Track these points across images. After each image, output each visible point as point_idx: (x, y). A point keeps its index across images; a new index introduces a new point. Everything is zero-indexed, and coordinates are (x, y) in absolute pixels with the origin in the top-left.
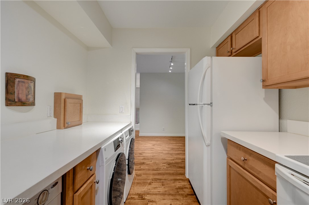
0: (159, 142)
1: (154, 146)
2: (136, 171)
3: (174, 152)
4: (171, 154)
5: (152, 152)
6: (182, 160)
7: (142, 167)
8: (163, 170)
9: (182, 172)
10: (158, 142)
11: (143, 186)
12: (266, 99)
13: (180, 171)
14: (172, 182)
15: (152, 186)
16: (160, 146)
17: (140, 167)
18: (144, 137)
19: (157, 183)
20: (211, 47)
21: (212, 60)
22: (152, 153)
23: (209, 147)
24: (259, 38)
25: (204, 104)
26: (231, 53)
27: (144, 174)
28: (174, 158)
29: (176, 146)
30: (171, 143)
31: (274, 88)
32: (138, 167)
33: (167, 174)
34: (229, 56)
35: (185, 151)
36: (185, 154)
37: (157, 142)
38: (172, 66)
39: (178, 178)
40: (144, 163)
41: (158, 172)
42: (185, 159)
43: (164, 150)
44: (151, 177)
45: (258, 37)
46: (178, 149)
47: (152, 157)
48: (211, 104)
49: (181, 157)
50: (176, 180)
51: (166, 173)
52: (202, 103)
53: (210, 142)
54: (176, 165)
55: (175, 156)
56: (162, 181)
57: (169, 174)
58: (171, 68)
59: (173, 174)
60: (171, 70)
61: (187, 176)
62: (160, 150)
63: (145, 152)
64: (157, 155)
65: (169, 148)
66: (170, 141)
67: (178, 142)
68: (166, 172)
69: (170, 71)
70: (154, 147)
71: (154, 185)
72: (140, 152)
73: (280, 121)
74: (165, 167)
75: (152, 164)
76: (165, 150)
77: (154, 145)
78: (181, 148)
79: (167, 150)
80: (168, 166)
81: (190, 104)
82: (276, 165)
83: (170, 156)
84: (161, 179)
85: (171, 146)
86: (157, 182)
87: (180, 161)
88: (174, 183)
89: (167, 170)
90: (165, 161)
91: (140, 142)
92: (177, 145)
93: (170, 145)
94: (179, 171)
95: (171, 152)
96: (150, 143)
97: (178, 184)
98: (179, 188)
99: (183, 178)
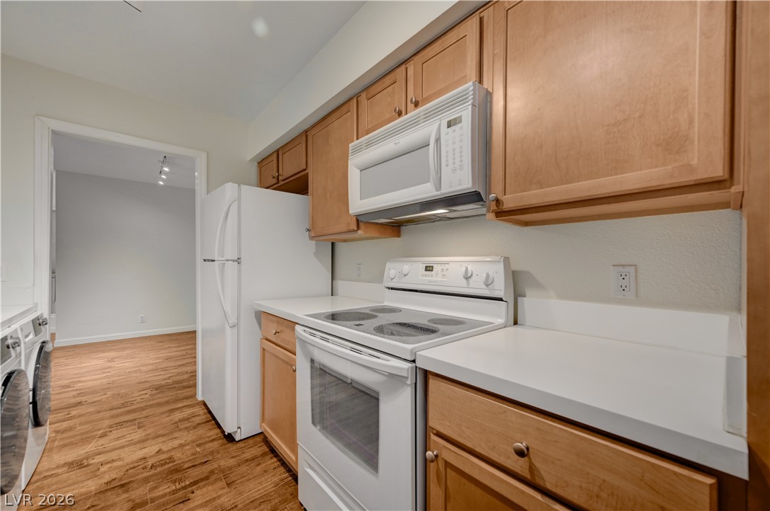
0: (128, 352)
1: (114, 361)
2: (51, 426)
3: (172, 364)
4: (164, 369)
5: (105, 375)
6: (192, 374)
7: (74, 413)
8: (142, 402)
9: (190, 394)
10: (125, 352)
11: (80, 446)
12: (317, 254)
13: (187, 392)
14: (163, 416)
15: (110, 438)
16: (131, 358)
17: (68, 414)
18: (75, 346)
19: (125, 429)
20: (249, 159)
21: (240, 190)
22: (105, 377)
23: (236, 329)
24: (307, 171)
25: (227, 260)
26: (278, 179)
27: (81, 424)
28: (171, 375)
29: (176, 351)
30: (165, 348)
31: (326, 240)
32: (61, 414)
33: (151, 406)
34: (267, 188)
35: (195, 357)
36: (195, 362)
37: (120, 353)
38: (166, 173)
39: (180, 405)
40: (80, 403)
41: (127, 409)
42: (195, 371)
43: (144, 365)
44: (107, 423)
45: (305, 170)
46: (183, 355)
47: (107, 386)
48: (238, 261)
49: (189, 369)
50: (172, 411)
51: (149, 406)
52: (224, 259)
53: (236, 321)
54: (177, 385)
55: (174, 371)
56: (136, 422)
57: (159, 405)
58: (164, 177)
59: (167, 403)
60: (163, 180)
61: (200, 397)
62: (134, 367)
63: (82, 379)
64: (123, 379)
65: (157, 358)
66: (160, 344)
67: (185, 343)
68: (149, 403)
69: (161, 183)
70: (111, 363)
71: (114, 434)
72: (64, 382)
73: (334, 282)
74: (148, 396)
75: (107, 398)
76: (148, 365)
77: (112, 360)
78: (190, 354)
79: (153, 364)
80: (154, 392)
81: (205, 260)
82: (297, 327)
83: (163, 373)
84: (135, 420)
85: (164, 354)
86: (125, 427)
87: (186, 376)
88: (168, 416)
89: (153, 400)
90: (148, 385)
91: (62, 360)
92: (182, 348)
93: (163, 351)
94: (182, 393)
95: (165, 365)
96: (96, 358)
97: (178, 416)
98: (180, 421)
99: (191, 403)
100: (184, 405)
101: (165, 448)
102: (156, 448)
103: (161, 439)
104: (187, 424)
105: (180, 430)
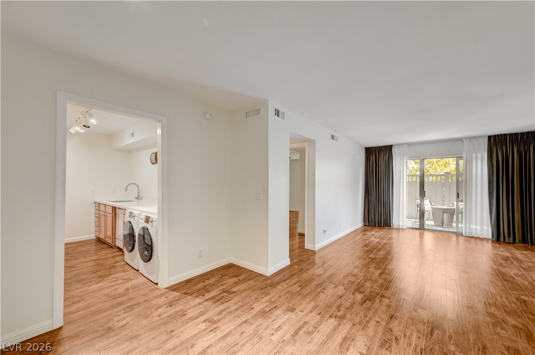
8: (117, 312)
14: (92, 303)
33: (106, 310)
41: (126, 305)
56: (111, 298)
59: (93, 314)
74: (115, 319)
80: (111, 324)
88: (89, 303)
89: (108, 316)
97: (82, 305)
98: (79, 302)
99: (70, 316)
100: (76, 314)
101: (88, 288)
102: (92, 287)
103: (91, 291)
104: (74, 300)
105: (78, 296)
